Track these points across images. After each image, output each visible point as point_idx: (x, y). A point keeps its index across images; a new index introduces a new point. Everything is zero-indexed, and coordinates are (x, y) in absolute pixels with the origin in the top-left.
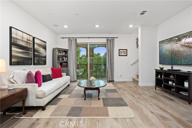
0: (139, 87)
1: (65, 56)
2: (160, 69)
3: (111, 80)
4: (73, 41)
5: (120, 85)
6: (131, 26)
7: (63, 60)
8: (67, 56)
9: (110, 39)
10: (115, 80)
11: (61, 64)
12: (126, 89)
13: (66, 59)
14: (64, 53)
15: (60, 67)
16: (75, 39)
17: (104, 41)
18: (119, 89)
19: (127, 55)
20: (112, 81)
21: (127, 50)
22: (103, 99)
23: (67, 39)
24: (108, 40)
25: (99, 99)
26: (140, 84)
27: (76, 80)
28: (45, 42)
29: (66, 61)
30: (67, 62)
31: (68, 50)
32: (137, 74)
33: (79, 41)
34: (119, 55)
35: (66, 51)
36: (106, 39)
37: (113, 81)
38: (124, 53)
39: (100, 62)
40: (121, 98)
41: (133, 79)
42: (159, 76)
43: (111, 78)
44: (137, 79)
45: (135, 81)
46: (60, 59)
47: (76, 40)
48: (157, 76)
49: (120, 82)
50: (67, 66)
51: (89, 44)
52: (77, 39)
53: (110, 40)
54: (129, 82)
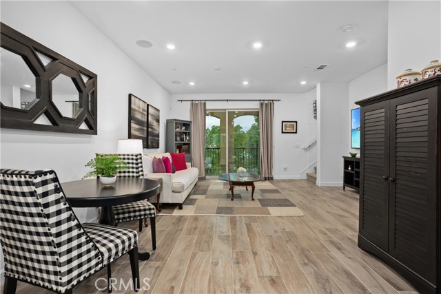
0: (318, 187)
1: (185, 133)
2: (350, 156)
3: (267, 176)
4: (199, 105)
5: (283, 185)
6: (303, 83)
7: (182, 140)
8: (189, 133)
9: (266, 102)
10: (276, 177)
11: (179, 147)
12: (294, 189)
13: (188, 138)
14: (184, 128)
15: (178, 152)
16: (203, 102)
17: (255, 106)
18: (283, 189)
19: (296, 132)
20: (270, 179)
21: (296, 122)
22: (259, 200)
23: (189, 103)
24: (262, 104)
25: (253, 200)
26: (319, 183)
27: (204, 175)
28: (158, 110)
29: (187, 142)
30: (189, 144)
31: (191, 122)
32: (314, 166)
33: (210, 106)
34: (283, 132)
35: (187, 125)
36: (259, 102)
37: (272, 178)
38: (291, 127)
39: (241, 144)
40: (286, 200)
41: (308, 175)
42: (349, 168)
43: (267, 172)
44: (313, 175)
45: (311, 179)
46: (178, 139)
47: (205, 104)
48: (346, 167)
49: (284, 181)
50: (188, 151)
51: (229, 112)
52: (207, 102)
53: (266, 104)
54: (301, 180)
